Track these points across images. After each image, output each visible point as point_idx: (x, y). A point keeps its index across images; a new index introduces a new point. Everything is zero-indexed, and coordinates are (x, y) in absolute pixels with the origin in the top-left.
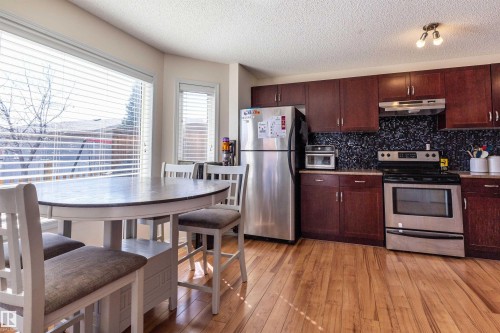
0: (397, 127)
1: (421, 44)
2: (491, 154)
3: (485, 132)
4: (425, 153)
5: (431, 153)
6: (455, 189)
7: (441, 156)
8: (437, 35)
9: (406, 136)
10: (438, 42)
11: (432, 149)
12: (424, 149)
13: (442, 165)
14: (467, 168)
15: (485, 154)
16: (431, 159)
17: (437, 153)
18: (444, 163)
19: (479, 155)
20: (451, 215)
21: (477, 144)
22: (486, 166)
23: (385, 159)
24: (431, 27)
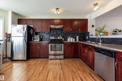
0: (55, 31)
1: (56, 12)
2: (71, 37)
3: (70, 33)
5: (61, 37)
6: (63, 45)
7: (63, 38)
8: (59, 11)
9: (56, 33)
10: (59, 12)
12: (60, 36)
14: (67, 40)
15: (70, 37)
16: (61, 38)
17: (62, 37)
18: (63, 39)
19: (69, 38)
20: (61, 50)
21: (69, 35)
22: (70, 40)
23: (52, 38)
24: (57, 9)
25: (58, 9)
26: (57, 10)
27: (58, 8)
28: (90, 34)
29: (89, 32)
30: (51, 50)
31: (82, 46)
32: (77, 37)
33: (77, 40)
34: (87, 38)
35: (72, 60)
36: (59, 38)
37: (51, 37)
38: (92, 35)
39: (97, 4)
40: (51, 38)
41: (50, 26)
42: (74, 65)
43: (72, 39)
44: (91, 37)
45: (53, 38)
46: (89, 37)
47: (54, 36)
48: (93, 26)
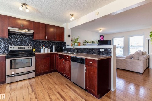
0: (18, 38)
2: (45, 47)
3: (45, 42)
4: (28, 47)
5: (30, 47)
6: (33, 58)
7: (33, 48)
9: (22, 41)
10: (27, 11)
11: (30, 46)
12: (28, 46)
13: (33, 51)
14: (40, 51)
15: (44, 47)
16: (30, 49)
17: (32, 47)
18: (34, 50)
19: (43, 48)
21: (43, 45)
22: (44, 50)
23: (12, 49)
24: (24, 4)
25: (26, 5)
26: (24, 6)
27: (26, 3)
29: (66, 42)
30: (11, 68)
31: (59, 57)
32: (54, 47)
33: (54, 50)
34: (64, 48)
35: (47, 75)
36: (26, 48)
37: (10, 47)
38: (68, 45)
39: (73, 15)
40: (10, 49)
41: (9, 28)
42: (49, 81)
43: (46, 49)
44: (67, 47)
45: (16, 48)
46: (65, 47)
47: (18, 44)
48: (69, 36)
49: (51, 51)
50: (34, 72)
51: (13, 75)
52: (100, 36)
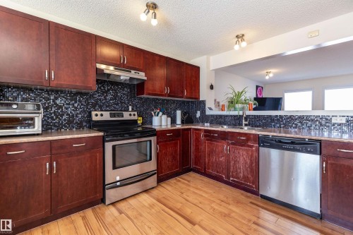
2: (163, 114)
4: (129, 113)
5: (132, 113)
9: (115, 99)
11: (133, 110)
12: (128, 110)
13: (139, 122)
15: (161, 113)
17: (136, 113)
19: (158, 115)
20: (151, 159)
22: (160, 122)
23: (99, 118)
28: (207, 105)
29: (204, 102)
30: (114, 167)
32: (179, 113)
33: (179, 121)
34: (198, 114)
37: (94, 113)
38: (210, 109)
40: (94, 118)
43: (164, 117)
44: (208, 112)
45: (106, 116)
46: (203, 112)
47: (107, 107)
48: (212, 87)
49: (173, 122)
50: (155, 173)
51: (118, 184)
52: (257, 87)
